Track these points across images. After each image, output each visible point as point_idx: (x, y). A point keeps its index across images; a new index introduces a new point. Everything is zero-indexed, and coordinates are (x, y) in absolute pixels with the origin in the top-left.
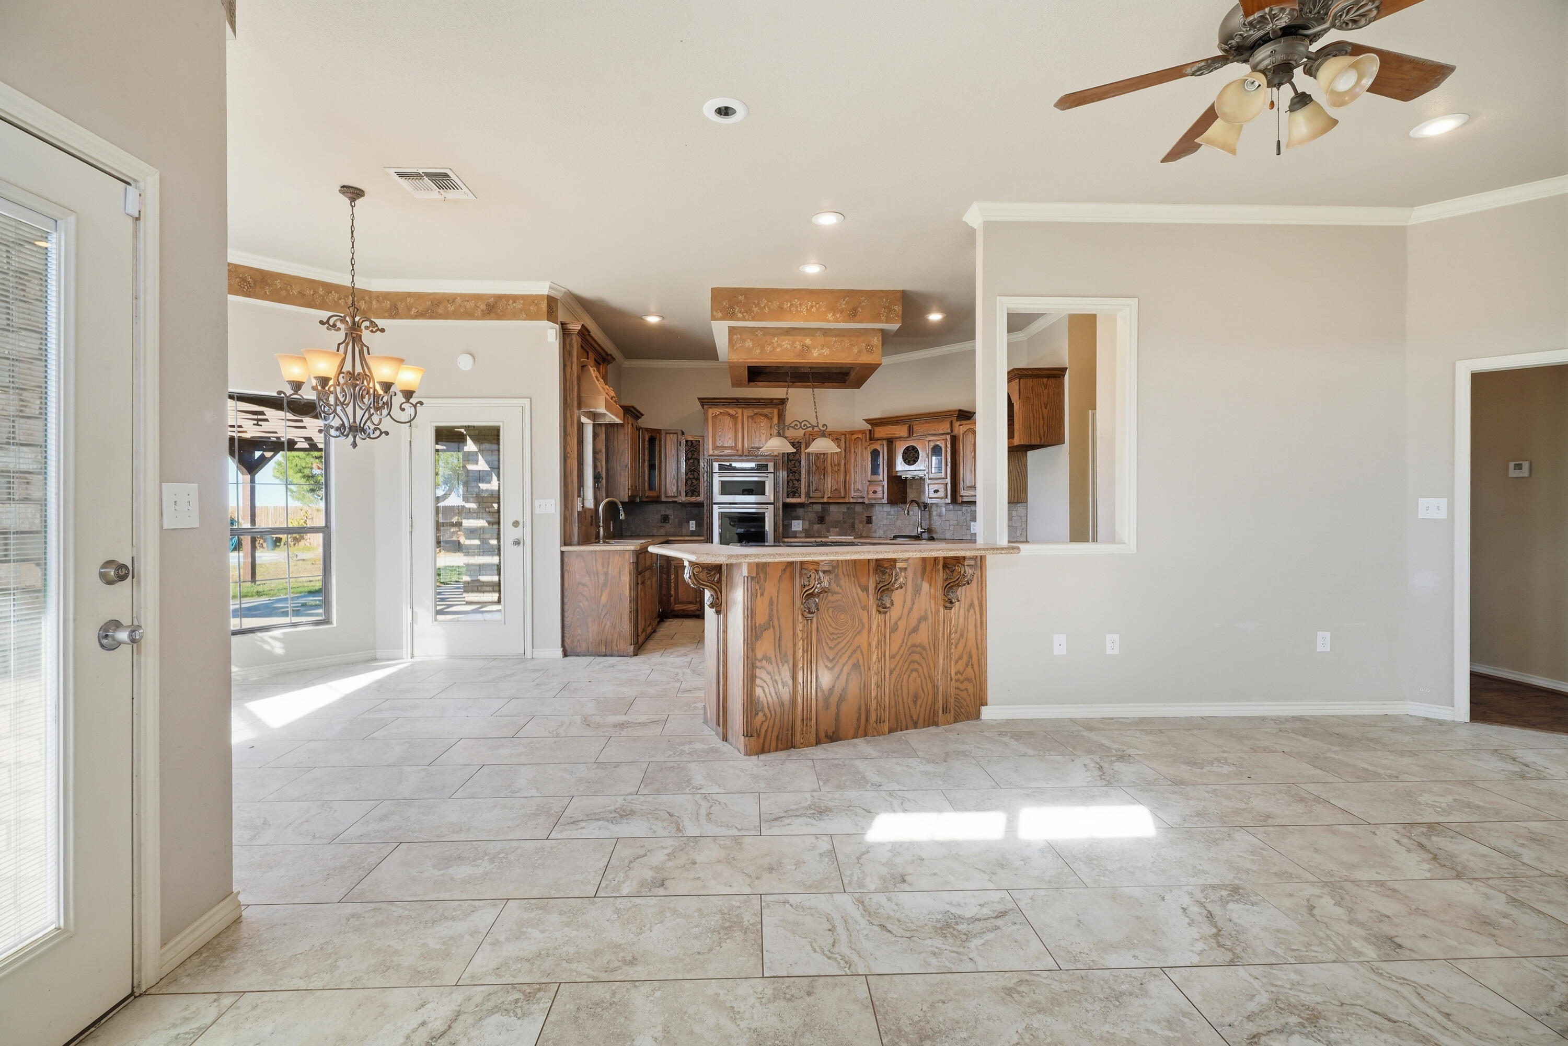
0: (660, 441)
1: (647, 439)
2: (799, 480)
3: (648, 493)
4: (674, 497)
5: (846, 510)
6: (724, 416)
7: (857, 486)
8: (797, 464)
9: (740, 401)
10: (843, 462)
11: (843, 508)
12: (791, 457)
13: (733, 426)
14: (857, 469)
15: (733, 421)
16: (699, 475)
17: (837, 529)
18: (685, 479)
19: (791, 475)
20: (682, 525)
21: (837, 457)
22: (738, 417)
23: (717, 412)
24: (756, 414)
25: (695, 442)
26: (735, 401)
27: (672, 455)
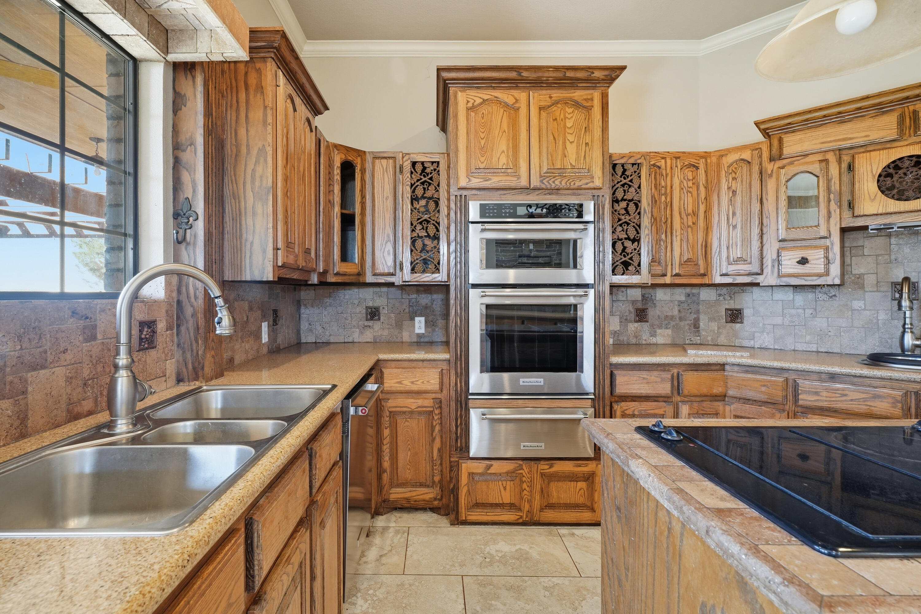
0: (363, 171)
1: (337, 164)
2: (636, 240)
3: (339, 267)
4: (390, 274)
5: (683, 298)
6: (490, 108)
7: (737, 253)
8: (632, 207)
9: (525, 74)
10: (702, 208)
11: (680, 294)
12: (620, 194)
13: (508, 127)
14: (738, 220)
15: (509, 117)
16: (438, 230)
17: (669, 332)
18: (409, 238)
19: (619, 229)
20: (402, 324)
21: (690, 199)
22: (518, 109)
23: (475, 98)
24: (556, 103)
25: (430, 165)
26: (513, 75)
27: (385, 197)
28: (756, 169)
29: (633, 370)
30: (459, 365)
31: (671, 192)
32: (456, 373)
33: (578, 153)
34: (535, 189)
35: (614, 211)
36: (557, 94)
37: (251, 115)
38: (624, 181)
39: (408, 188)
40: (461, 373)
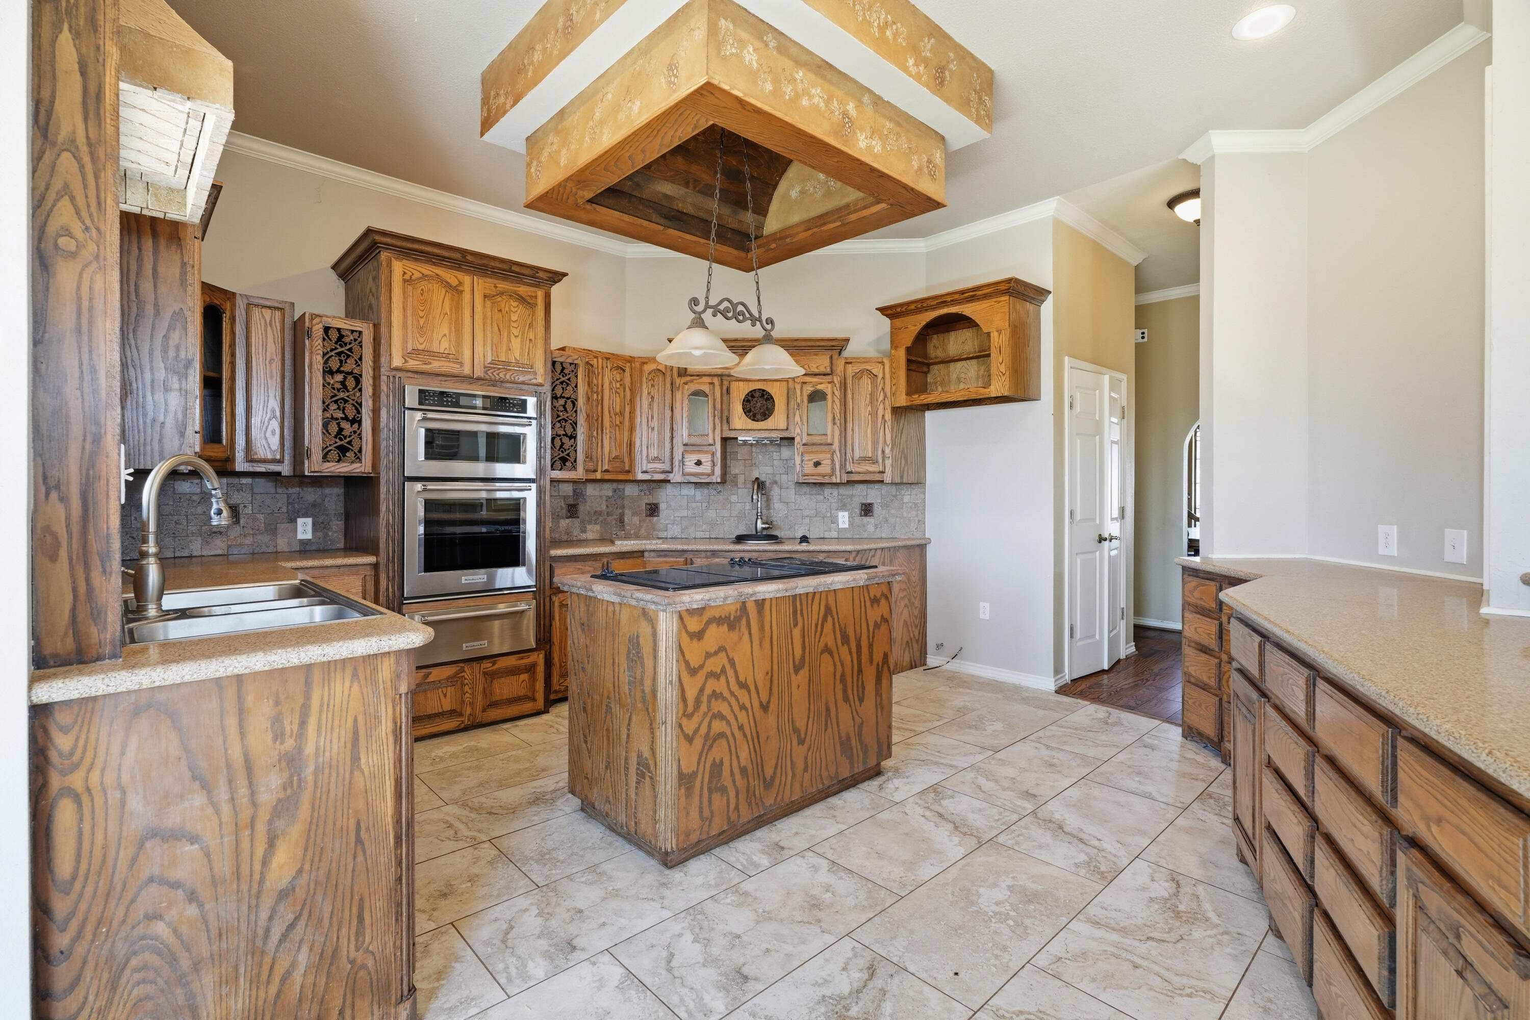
0: (233, 320)
2: (573, 437)
4: (274, 461)
5: (610, 494)
6: (430, 285)
7: (654, 453)
8: (569, 406)
9: (469, 258)
10: (628, 409)
11: (607, 490)
12: (559, 392)
13: (451, 310)
14: (655, 423)
15: (452, 300)
16: (359, 412)
17: (598, 527)
18: (320, 418)
19: (558, 425)
20: (276, 529)
21: (618, 399)
22: (462, 292)
23: (414, 272)
24: (501, 294)
25: (349, 333)
26: (458, 256)
27: (268, 360)
28: (668, 380)
29: (568, 561)
30: (390, 568)
31: (602, 391)
32: (388, 577)
33: (521, 348)
34: (479, 379)
35: (553, 408)
36: (502, 285)
37: (161, 269)
38: (563, 379)
39: (319, 358)
40: (394, 577)
